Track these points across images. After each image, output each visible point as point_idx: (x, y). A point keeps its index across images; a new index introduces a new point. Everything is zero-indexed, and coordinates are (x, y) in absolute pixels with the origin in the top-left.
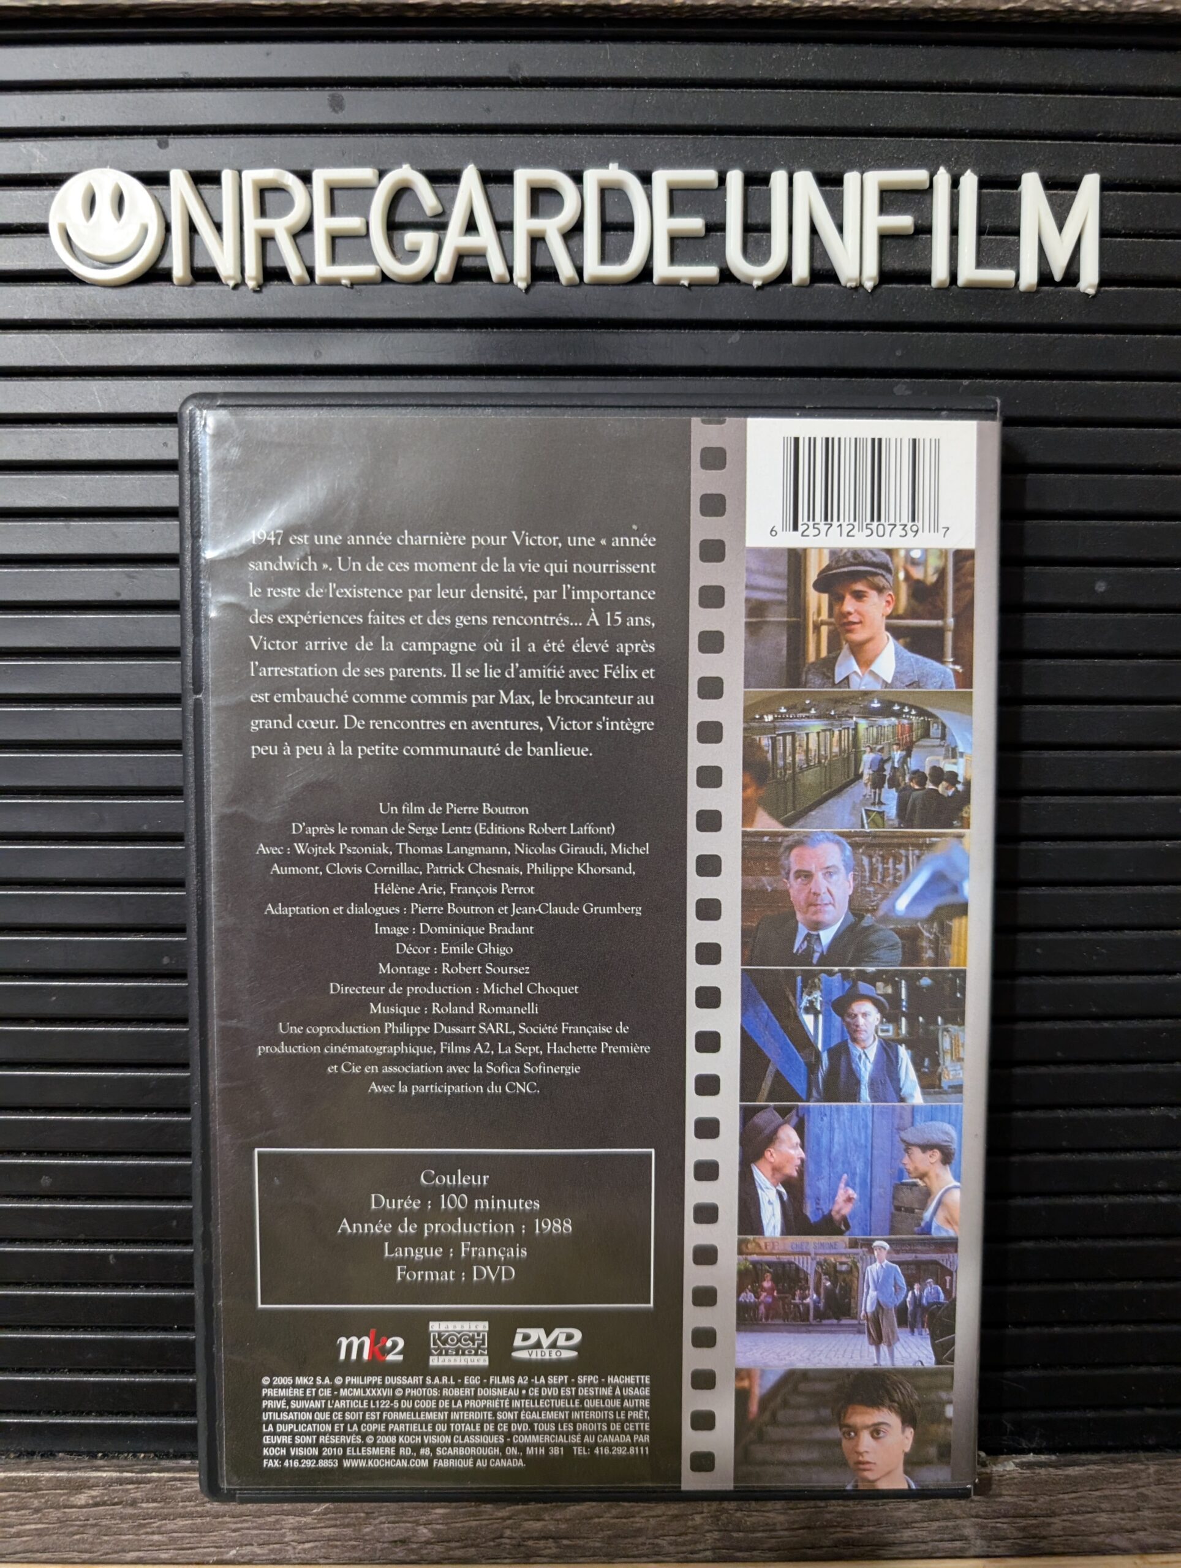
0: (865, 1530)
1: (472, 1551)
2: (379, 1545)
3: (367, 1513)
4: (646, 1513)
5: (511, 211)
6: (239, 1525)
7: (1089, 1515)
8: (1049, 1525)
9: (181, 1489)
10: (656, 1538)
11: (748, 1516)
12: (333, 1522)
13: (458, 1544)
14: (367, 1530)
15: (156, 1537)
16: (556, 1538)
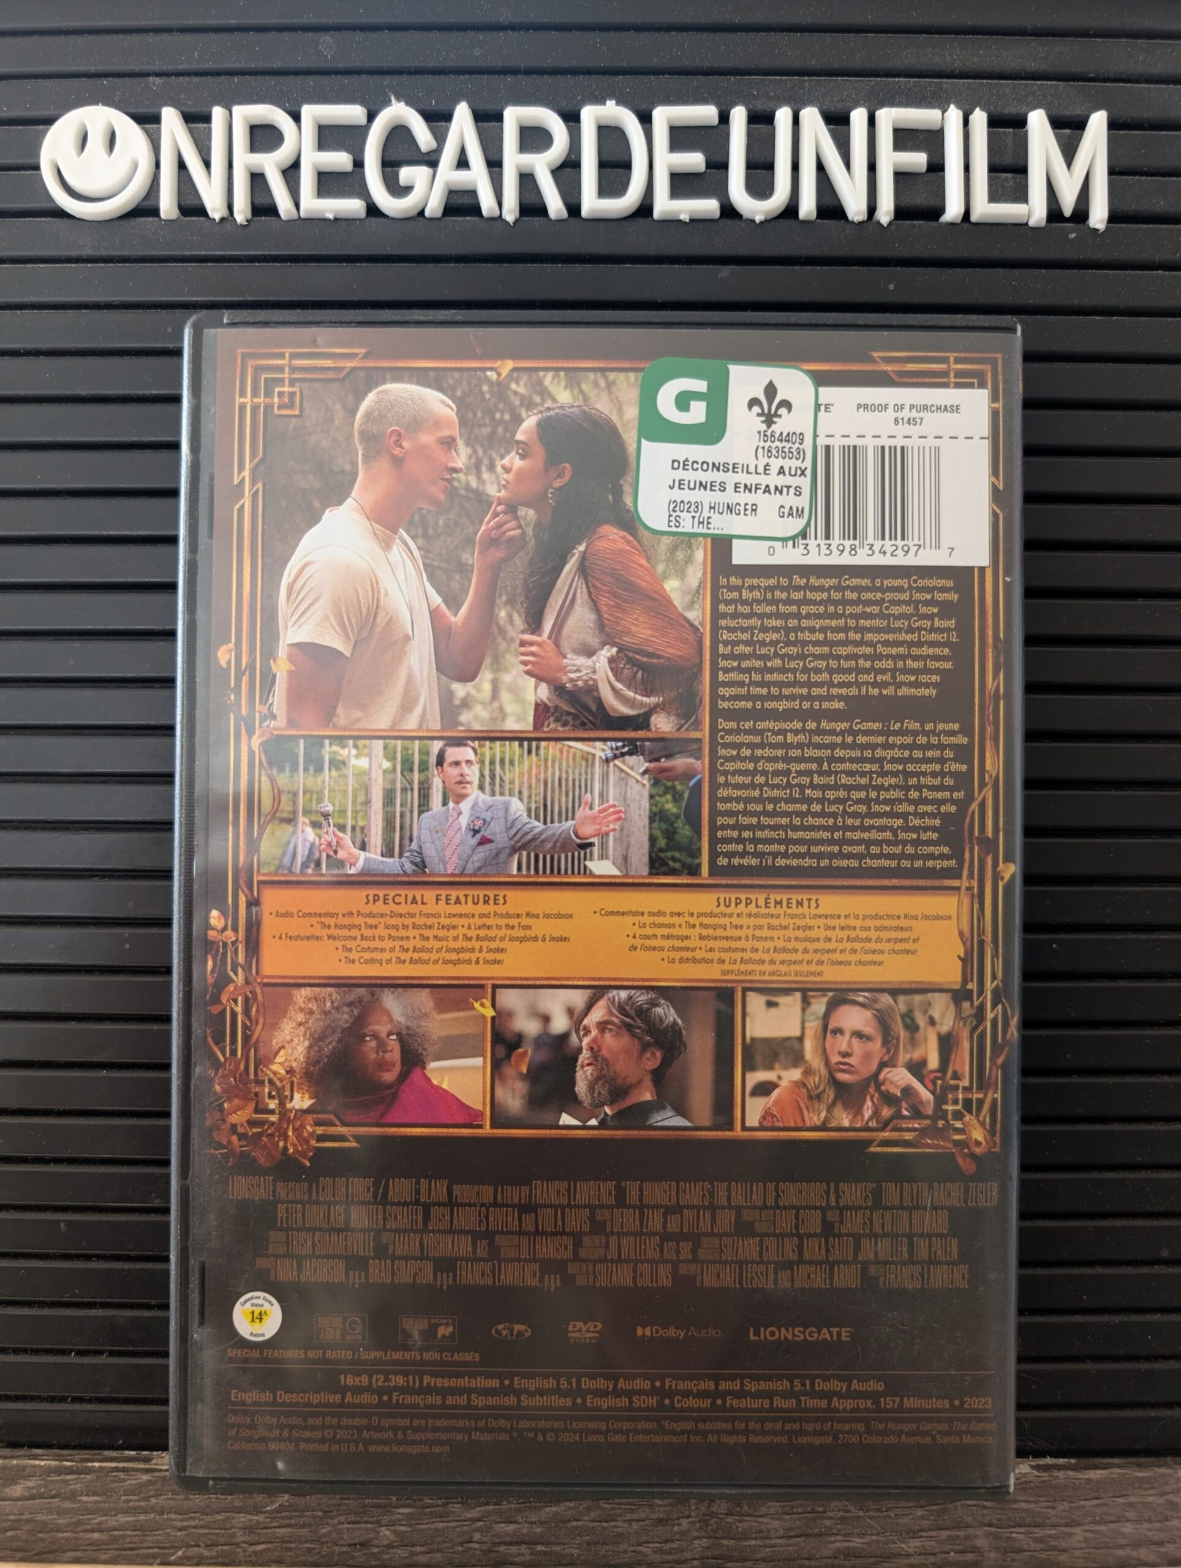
0: (865, 1540)
1: (439, 1555)
2: (336, 1548)
3: (324, 1512)
4: (629, 1517)
5: (500, 149)
6: (186, 1523)
7: (1112, 1526)
8: (1069, 1535)
9: (124, 1481)
10: (640, 1545)
11: (740, 1521)
12: (287, 1522)
13: (423, 1549)
14: (325, 1531)
15: (96, 1536)
16: (531, 1543)
